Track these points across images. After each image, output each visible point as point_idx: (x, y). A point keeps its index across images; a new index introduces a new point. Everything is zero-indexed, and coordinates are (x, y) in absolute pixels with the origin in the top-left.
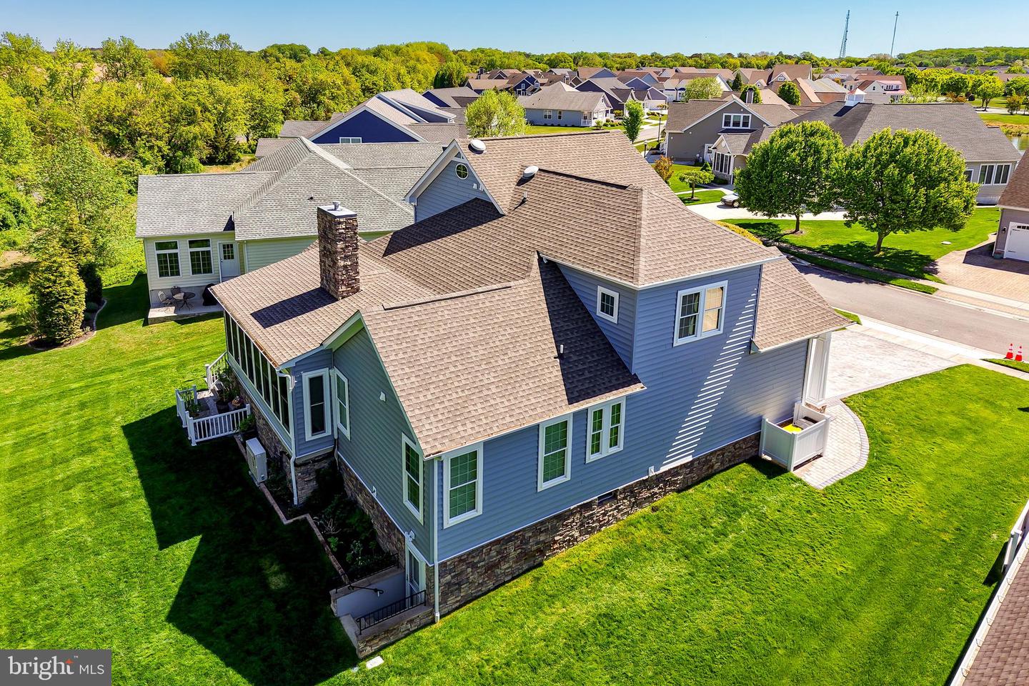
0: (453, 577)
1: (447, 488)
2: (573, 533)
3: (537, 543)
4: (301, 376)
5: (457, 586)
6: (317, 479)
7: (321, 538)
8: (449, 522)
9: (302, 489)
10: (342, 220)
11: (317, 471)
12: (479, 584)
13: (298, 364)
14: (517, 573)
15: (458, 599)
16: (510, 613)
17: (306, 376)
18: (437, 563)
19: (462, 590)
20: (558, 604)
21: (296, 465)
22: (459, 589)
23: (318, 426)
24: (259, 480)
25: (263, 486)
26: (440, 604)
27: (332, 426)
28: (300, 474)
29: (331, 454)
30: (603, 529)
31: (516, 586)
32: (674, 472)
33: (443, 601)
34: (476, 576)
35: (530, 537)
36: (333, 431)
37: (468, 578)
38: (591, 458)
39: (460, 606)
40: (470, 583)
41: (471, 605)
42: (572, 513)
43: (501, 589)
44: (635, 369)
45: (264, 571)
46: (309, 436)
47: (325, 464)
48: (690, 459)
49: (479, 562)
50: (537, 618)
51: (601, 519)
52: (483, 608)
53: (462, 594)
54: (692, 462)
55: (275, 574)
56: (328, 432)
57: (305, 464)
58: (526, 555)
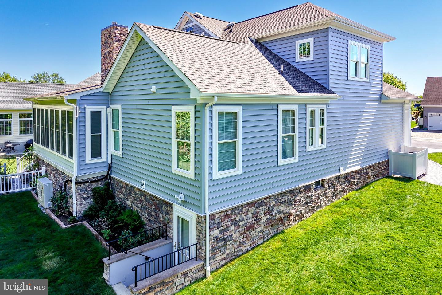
0: (220, 232)
1: (216, 141)
2: (301, 209)
3: (279, 213)
4: (84, 108)
5: (223, 243)
6: (94, 197)
7: (95, 233)
8: (218, 175)
9: (81, 204)
10: (118, 28)
11: (94, 190)
12: (240, 243)
13: (83, 98)
14: (267, 238)
15: (225, 256)
16: (272, 263)
17: (89, 110)
18: (208, 214)
19: (228, 248)
20: (310, 254)
21: (76, 183)
22: (225, 246)
23: (96, 152)
24: (45, 206)
25: (48, 211)
26: (210, 259)
27: (107, 154)
28: (79, 191)
29: (106, 177)
30: (318, 210)
31: (270, 246)
32: (351, 175)
33: (213, 257)
34: (238, 234)
35: (274, 206)
36: (107, 158)
37: (231, 236)
38: (310, 148)
39: (226, 264)
40: (234, 241)
41: (235, 261)
42: (300, 191)
43: (257, 249)
44: (331, 87)
45: (39, 258)
46: (88, 159)
47: (99, 185)
48: (358, 168)
49: (240, 221)
50: (298, 264)
51: (317, 202)
52: (247, 262)
53: (228, 252)
54: (361, 170)
55: (50, 258)
56: (104, 159)
57: (84, 182)
58: (272, 222)
